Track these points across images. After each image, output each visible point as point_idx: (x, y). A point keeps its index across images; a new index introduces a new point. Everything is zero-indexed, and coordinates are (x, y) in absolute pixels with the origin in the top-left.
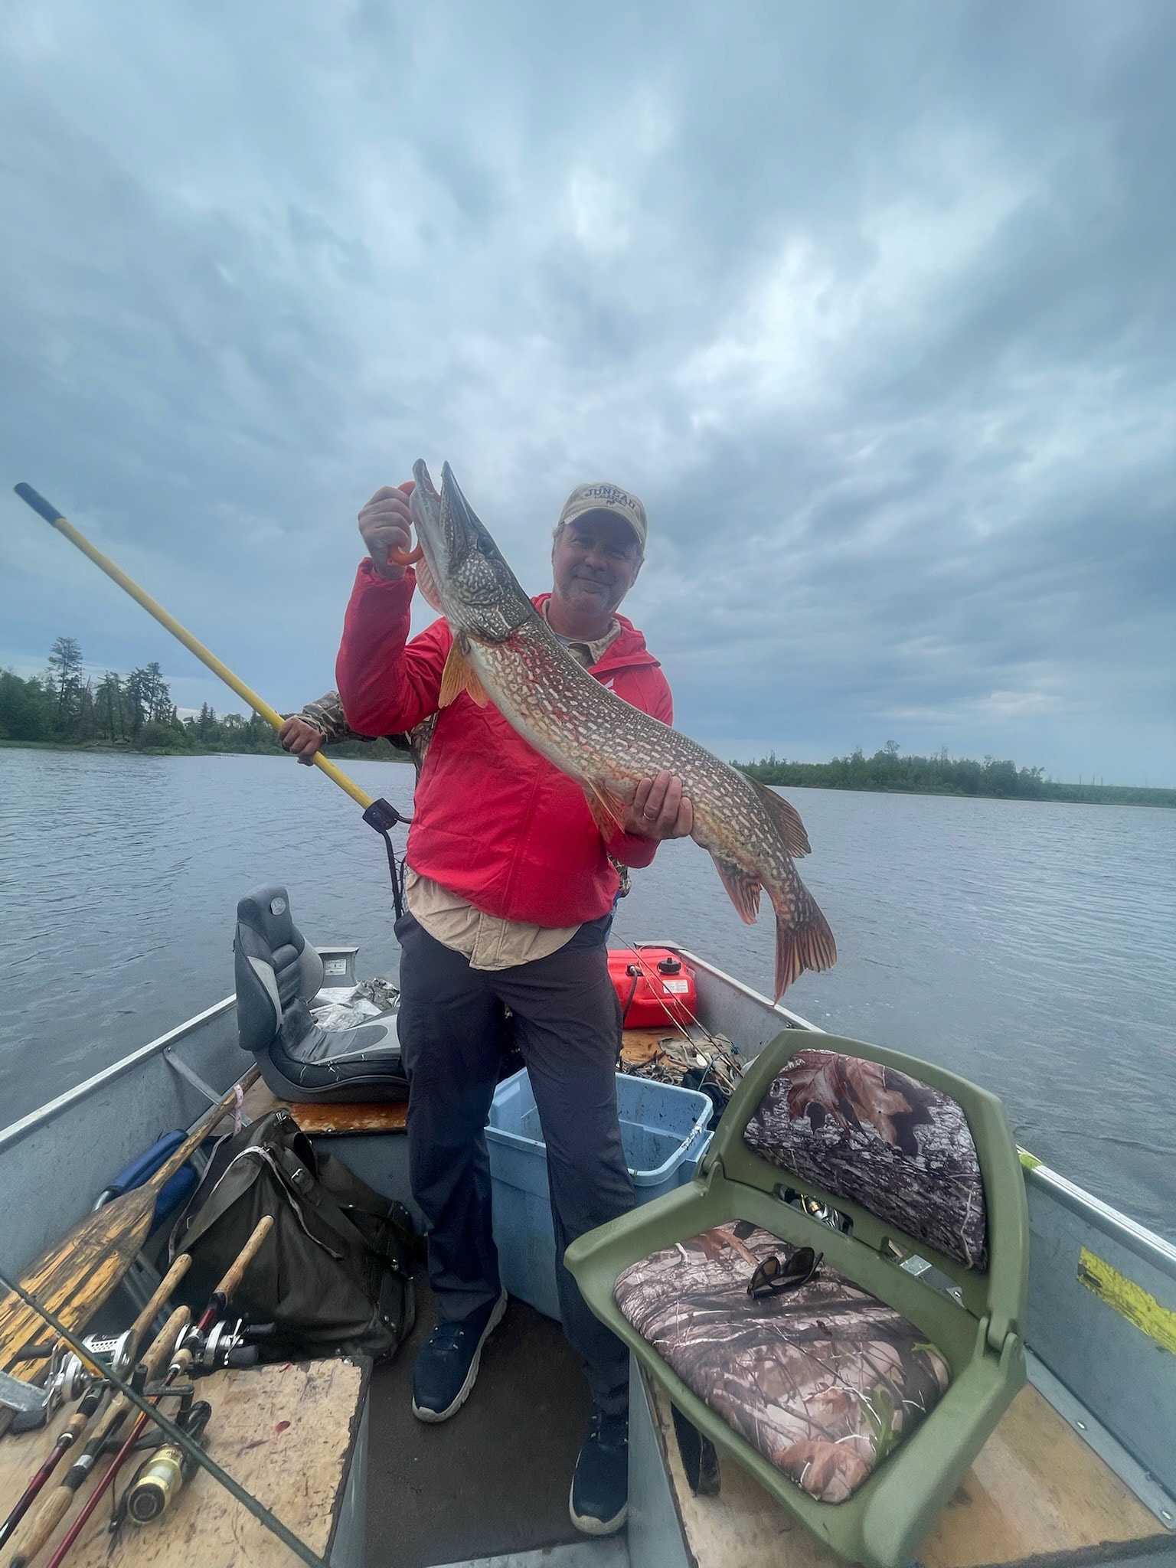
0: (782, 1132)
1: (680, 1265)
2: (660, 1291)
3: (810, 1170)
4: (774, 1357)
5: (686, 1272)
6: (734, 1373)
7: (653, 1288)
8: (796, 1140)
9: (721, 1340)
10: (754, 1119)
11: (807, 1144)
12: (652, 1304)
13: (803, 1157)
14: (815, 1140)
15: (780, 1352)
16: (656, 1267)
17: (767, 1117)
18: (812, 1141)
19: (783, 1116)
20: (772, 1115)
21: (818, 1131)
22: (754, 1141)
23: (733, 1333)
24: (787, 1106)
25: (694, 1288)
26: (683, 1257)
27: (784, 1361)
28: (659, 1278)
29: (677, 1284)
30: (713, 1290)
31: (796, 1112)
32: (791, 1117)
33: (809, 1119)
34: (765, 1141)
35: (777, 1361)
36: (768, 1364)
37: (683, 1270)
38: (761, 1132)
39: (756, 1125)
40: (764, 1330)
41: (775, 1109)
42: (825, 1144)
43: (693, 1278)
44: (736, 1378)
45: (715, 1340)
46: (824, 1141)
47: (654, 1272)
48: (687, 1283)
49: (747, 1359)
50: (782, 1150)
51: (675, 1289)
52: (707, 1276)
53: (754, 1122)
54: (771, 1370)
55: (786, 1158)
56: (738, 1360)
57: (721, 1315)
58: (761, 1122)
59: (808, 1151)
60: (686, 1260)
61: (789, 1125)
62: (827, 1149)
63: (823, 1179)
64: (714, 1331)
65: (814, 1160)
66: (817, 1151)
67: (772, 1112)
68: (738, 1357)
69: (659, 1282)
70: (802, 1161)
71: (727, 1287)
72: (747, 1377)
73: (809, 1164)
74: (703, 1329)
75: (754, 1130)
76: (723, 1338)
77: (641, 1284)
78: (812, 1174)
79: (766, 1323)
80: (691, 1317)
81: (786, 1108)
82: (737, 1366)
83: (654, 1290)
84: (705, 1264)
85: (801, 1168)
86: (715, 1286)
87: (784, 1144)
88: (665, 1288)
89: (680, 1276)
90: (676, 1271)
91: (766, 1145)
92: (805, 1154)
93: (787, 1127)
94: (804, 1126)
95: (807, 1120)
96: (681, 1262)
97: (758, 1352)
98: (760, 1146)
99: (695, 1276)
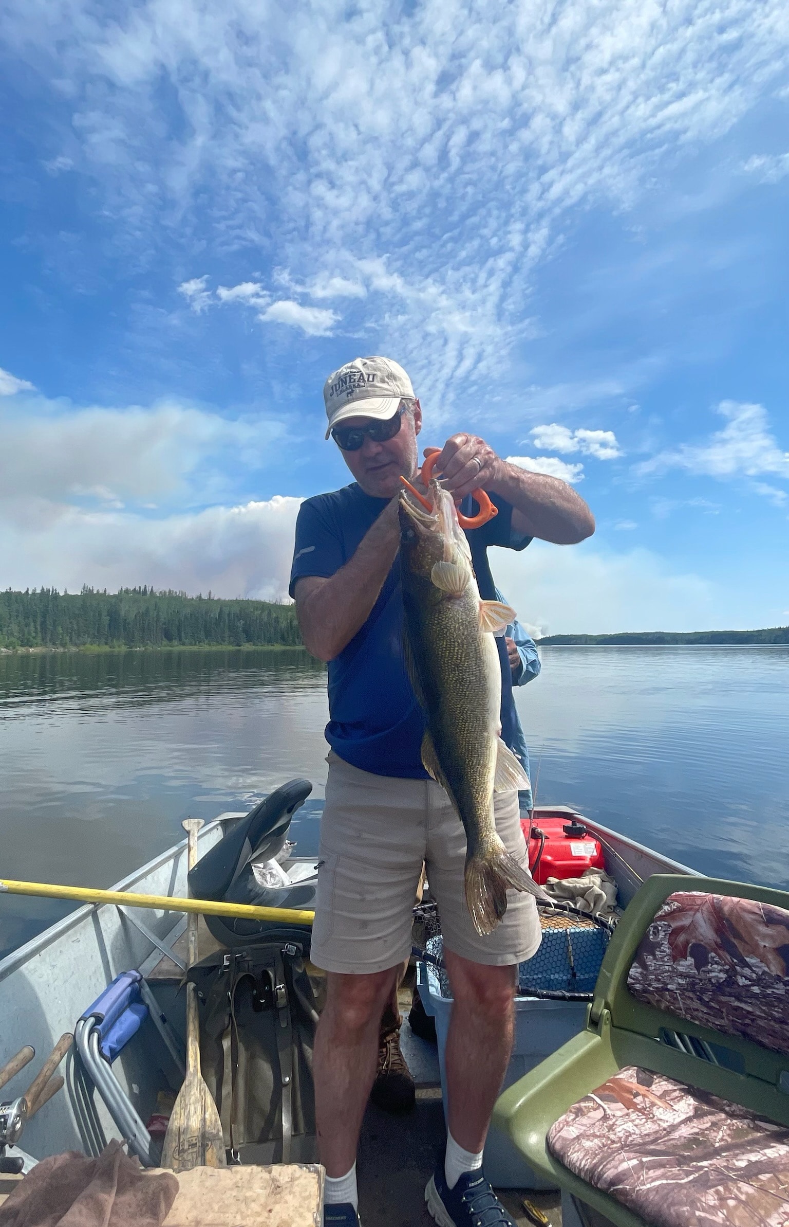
0: (666, 974)
1: (605, 1118)
2: (600, 1145)
3: (697, 1010)
4: (733, 1196)
5: (614, 1124)
6: (704, 1211)
7: (592, 1141)
8: (680, 981)
9: (679, 1182)
10: (635, 964)
11: (693, 984)
12: (596, 1155)
13: (692, 999)
14: (701, 980)
15: (735, 1190)
16: (584, 1120)
17: (650, 961)
18: (697, 981)
19: (666, 959)
20: (655, 958)
21: (703, 971)
22: (638, 986)
23: (687, 1176)
24: (669, 948)
25: (630, 1139)
26: (604, 1110)
27: (743, 1197)
28: (592, 1132)
29: (612, 1137)
30: (647, 1139)
31: (678, 954)
32: (674, 959)
33: (693, 960)
34: (650, 985)
35: (736, 1198)
36: (731, 1203)
37: (611, 1122)
38: (645, 977)
39: (639, 970)
40: (712, 1172)
41: (657, 953)
42: (711, 983)
43: (623, 1129)
44: (708, 1216)
45: (674, 1181)
46: (710, 980)
47: (585, 1125)
48: (621, 1134)
49: (710, 1199)
50: (667, 993)
51: (613, 1142)
52: (636, 1126)
53: (635, 967)
54: (736, 1207)
55: (672, 1001)
56: (703, 1199)
57: (668, 1161)
58: (644, 966)
59: (694, 992)
60: (608, 1112)
61: (673, 968)
62: (713, 988)
63: (711, 1019)
64: (670, 1174)
65: (700, 999)
66: (703, 991)
67: (654, 955)
68: (702, 1196)
69: (595, 1136)
70: (688, 1002)
71: (658, 1135)
72: (717, 1214)
73: (696, 1004)
74: (659, 1172)
75: (637, 975)
76: (680, 1179)
77: (578, 1137)
78: (700, 1014)
79: (711, 1165)
80: (641, 1162)
81: (668, 951)
82: (704, 1204)
83: (593, 1143)
84: (627, 1114)
85: (688, 1009)
86: (648, 1135)
87: (669, 987)
88: (603, 1141)
89: (611, 1128)
90: (605, 1124)
91: (651, 989)
92: (691, 995)
93: (670, 969)
94: (688, 966)
95: (690, 961)
96: (605, 1115)
97: (717, 1192)
98: (645, 991)
99: (625, 1127)
